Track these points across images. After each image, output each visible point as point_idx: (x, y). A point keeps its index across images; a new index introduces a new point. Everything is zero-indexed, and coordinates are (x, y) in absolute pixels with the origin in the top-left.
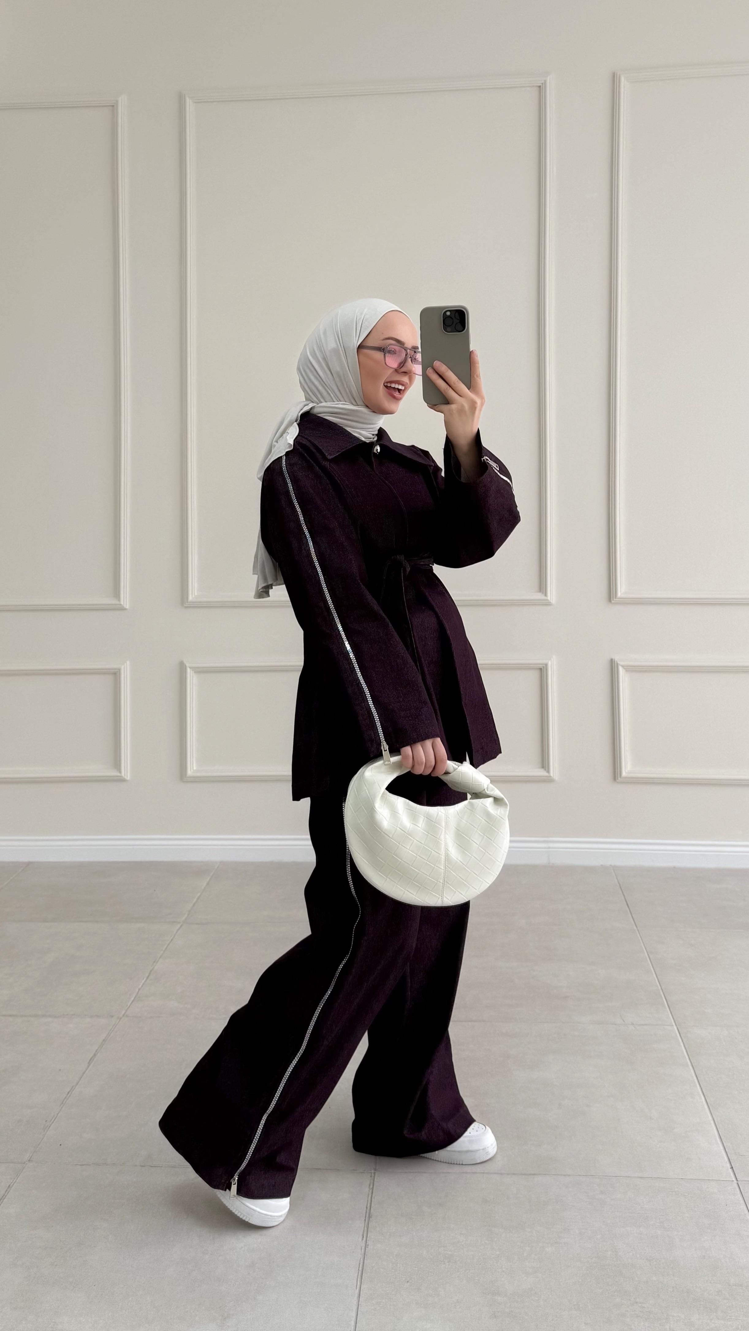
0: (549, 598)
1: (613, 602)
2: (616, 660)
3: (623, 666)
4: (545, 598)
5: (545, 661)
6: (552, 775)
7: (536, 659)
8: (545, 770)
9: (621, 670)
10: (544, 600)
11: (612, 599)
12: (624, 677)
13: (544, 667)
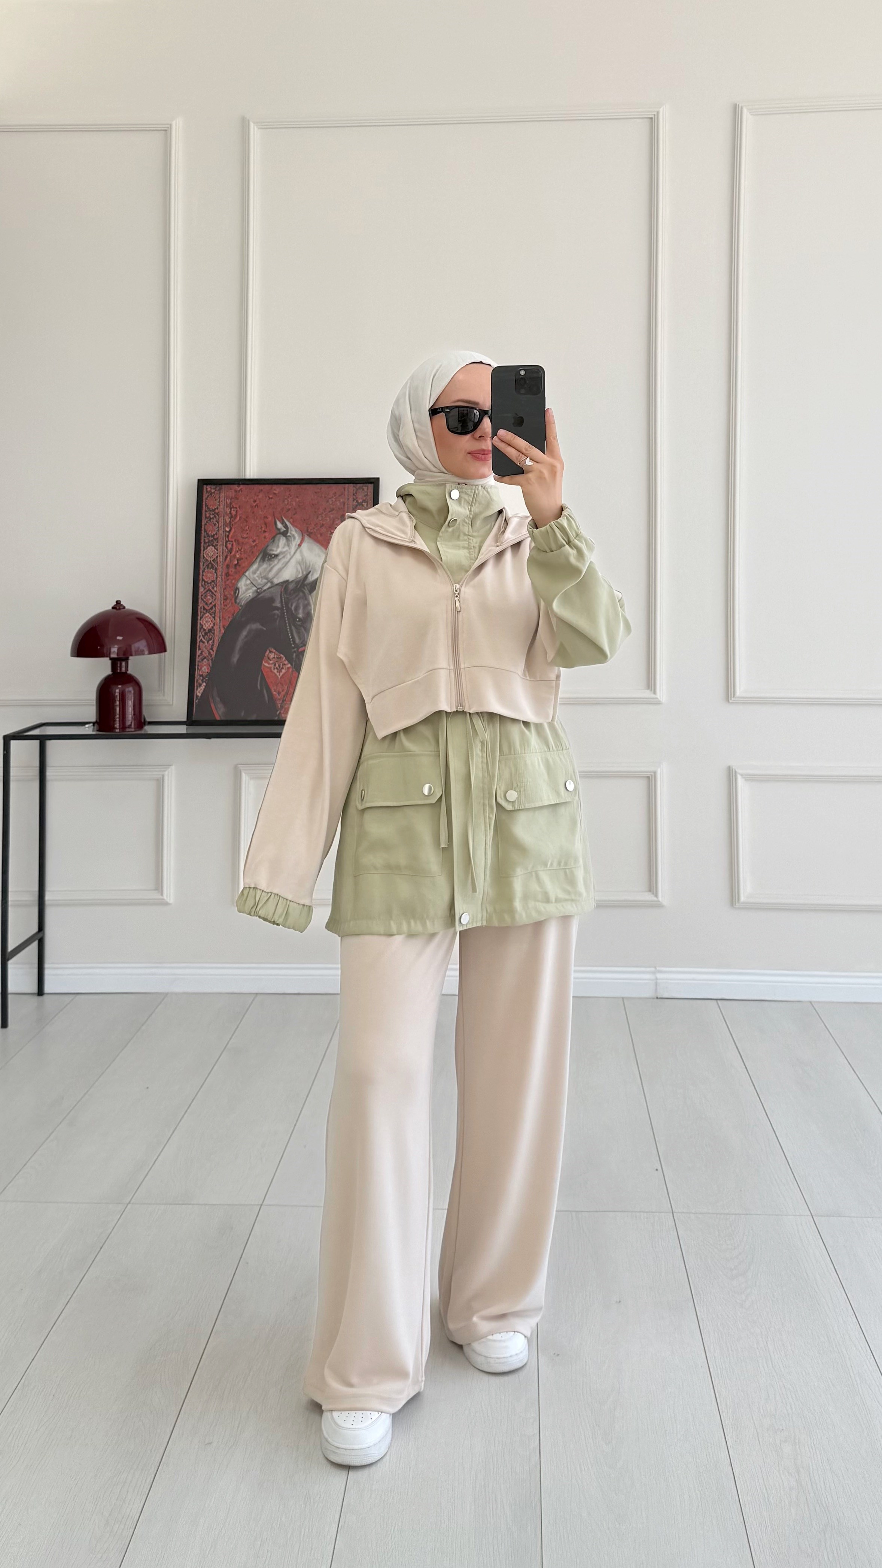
0: (658, 696)
1: (730, 701)
2: (734, 767)
3: (742, 775)
5: (652, 769)
6: (660, 899)
7: (643, 766)
8: (653, 894)
9: (740, 779)
10: (654, 698)
11: (730, 698)
12: (743, 787)
13: (652, 775)
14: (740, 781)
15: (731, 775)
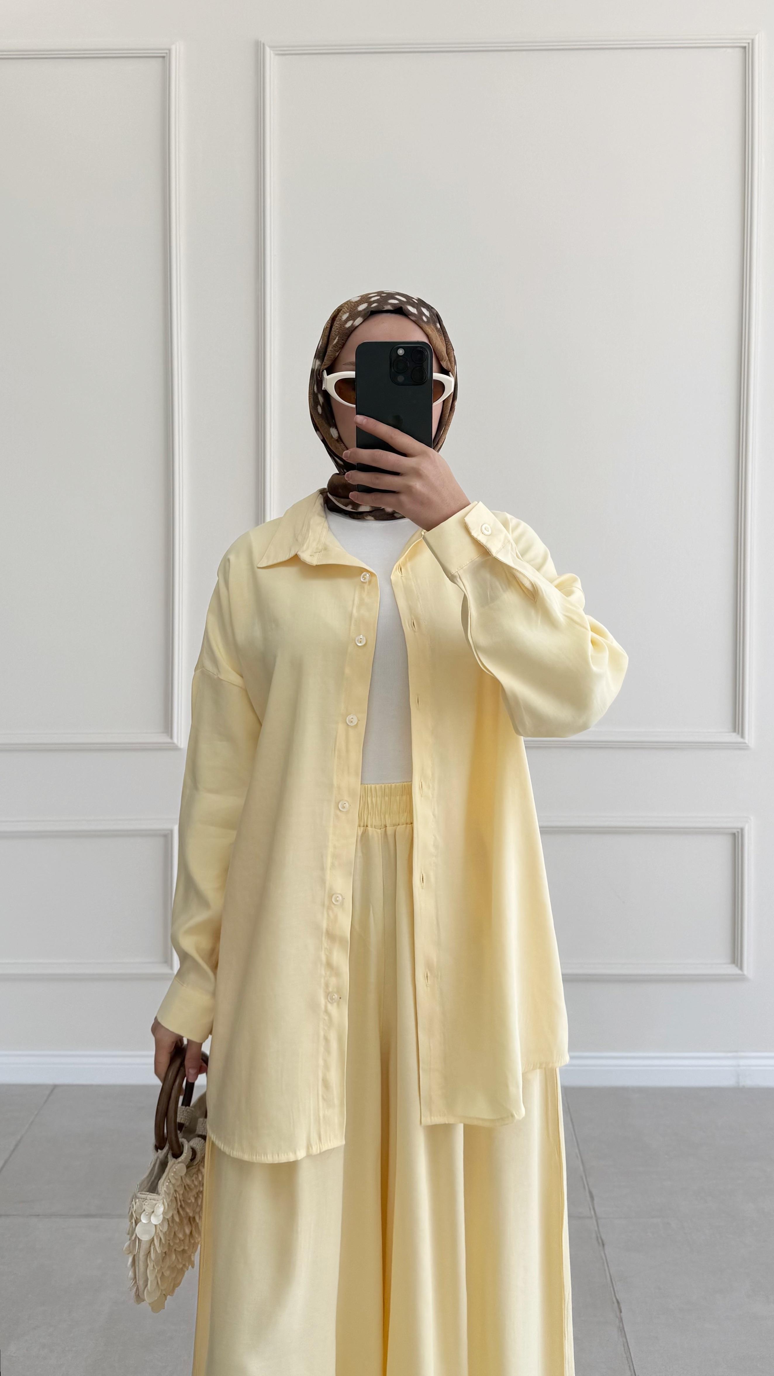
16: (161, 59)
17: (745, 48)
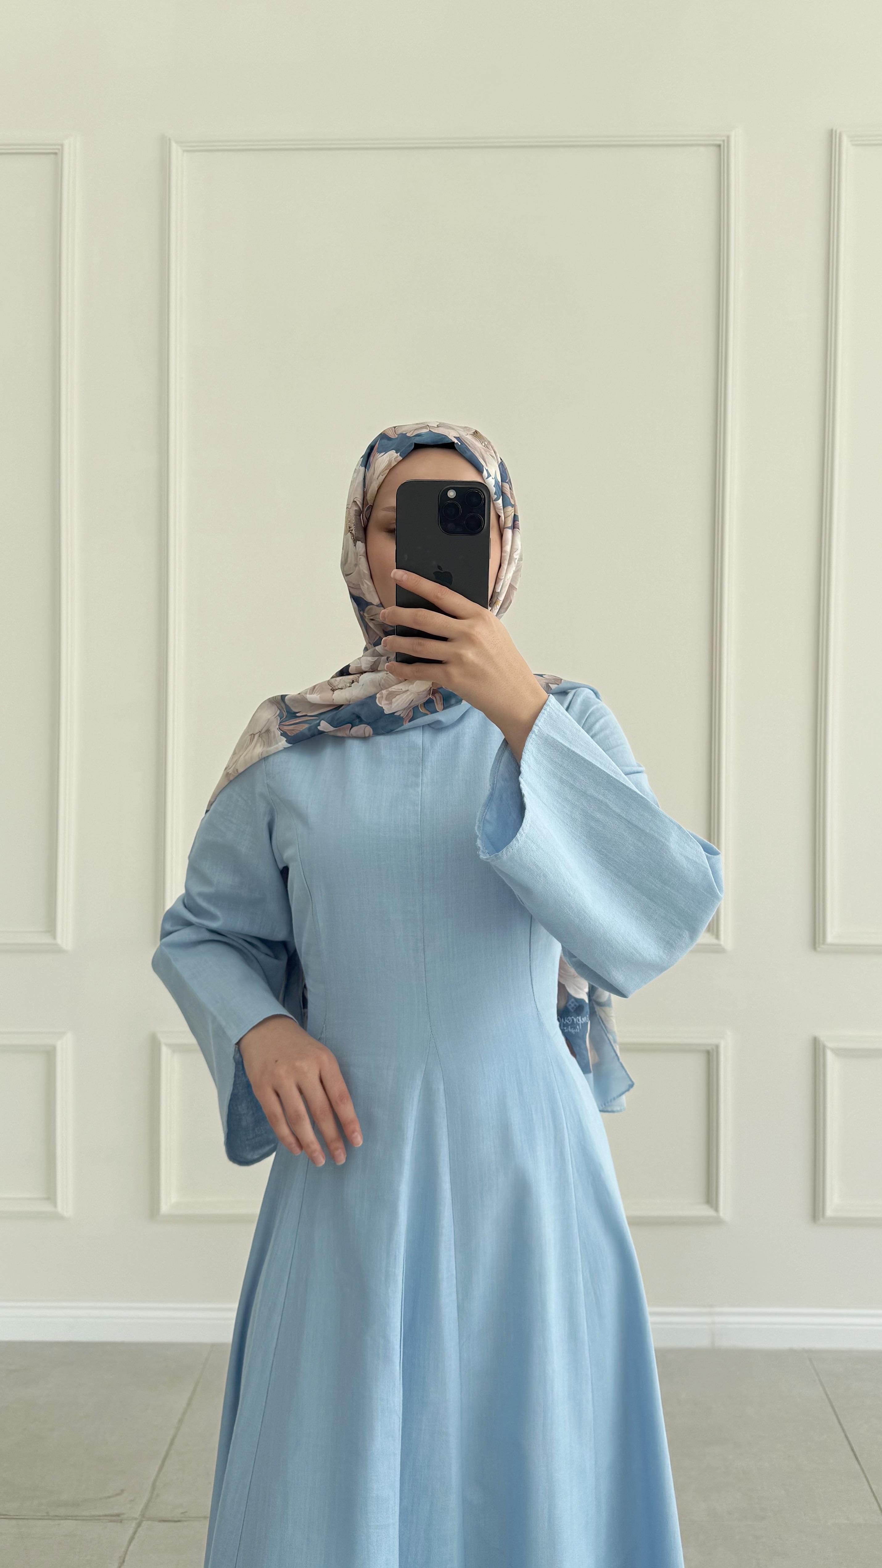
0: (722, 942)
1: (819, 949)
2: (822, 1039)
3: (832, 1050)
4: (715, 941)
5: (714, 1041)
6: (721, 1214)
7: (701, 1036)
8: (712, 1207)
9: (830, 1056)
10: (713, 945)
11: (817, 945)
12: (833, 1065)
13: (713, 1050)
14: (830, 1057)
15: (817, 1049)
16: (52, 156)
17: (719, 146)
